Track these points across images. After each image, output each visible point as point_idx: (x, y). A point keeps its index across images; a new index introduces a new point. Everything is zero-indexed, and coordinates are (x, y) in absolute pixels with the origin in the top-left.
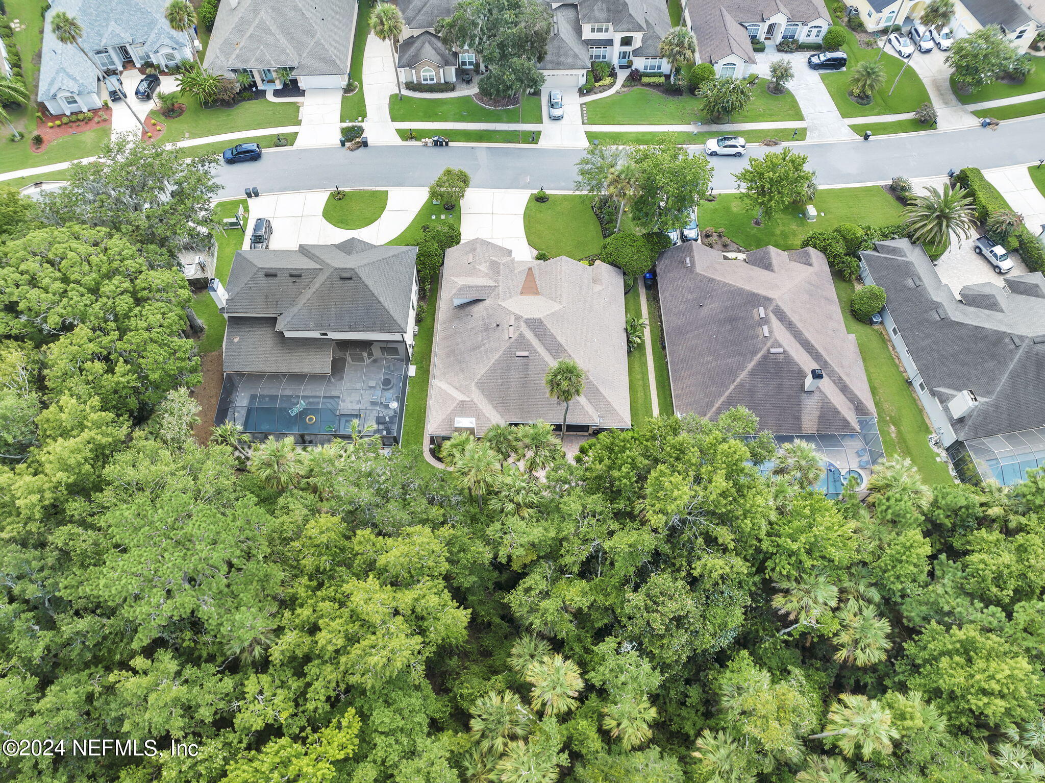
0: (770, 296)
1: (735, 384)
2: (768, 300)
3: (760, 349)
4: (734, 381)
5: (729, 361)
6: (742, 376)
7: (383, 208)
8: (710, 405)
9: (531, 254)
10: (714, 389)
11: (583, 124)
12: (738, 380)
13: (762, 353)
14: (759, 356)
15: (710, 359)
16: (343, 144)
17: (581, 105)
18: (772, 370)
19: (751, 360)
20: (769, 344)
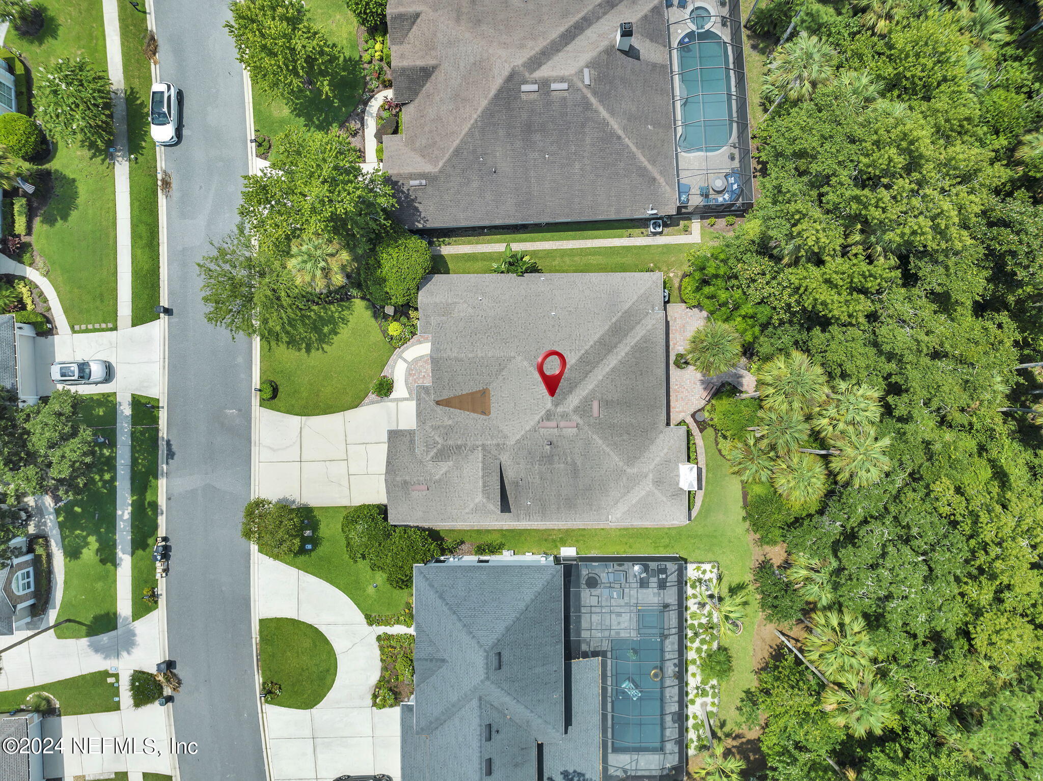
0: (506, 73)
1: (623, 136)
2: (511, 77)
3: (584, 97)
4: (619, 138)
5: (588, 140)
6: (616, 127)
7: (294, 623)
8: (643, 172)
9: (373, 403)
10: (622, 165)
11: (115, 328)
12: (620, 132)
13: (589, 95)
14: (593, 100)
15: (577, 166)
16: (169, 699)
17: (74, 331)
18: (608, 88)
19: (596, 111)
20: (580, 85)
